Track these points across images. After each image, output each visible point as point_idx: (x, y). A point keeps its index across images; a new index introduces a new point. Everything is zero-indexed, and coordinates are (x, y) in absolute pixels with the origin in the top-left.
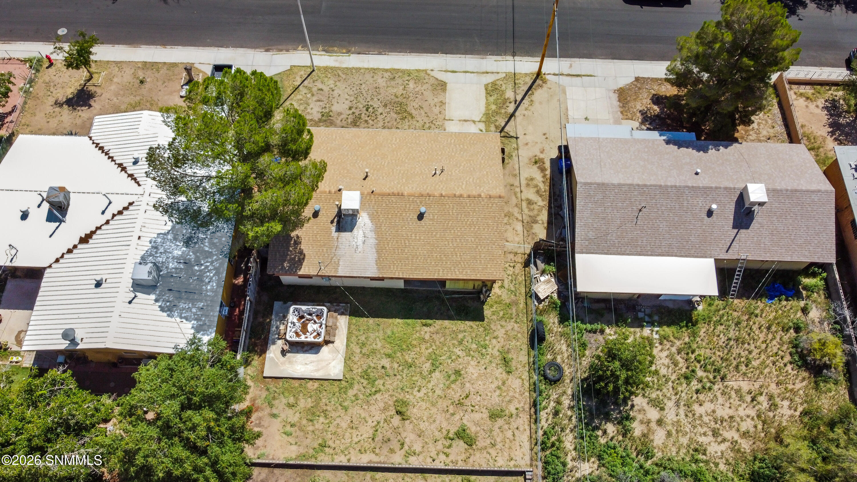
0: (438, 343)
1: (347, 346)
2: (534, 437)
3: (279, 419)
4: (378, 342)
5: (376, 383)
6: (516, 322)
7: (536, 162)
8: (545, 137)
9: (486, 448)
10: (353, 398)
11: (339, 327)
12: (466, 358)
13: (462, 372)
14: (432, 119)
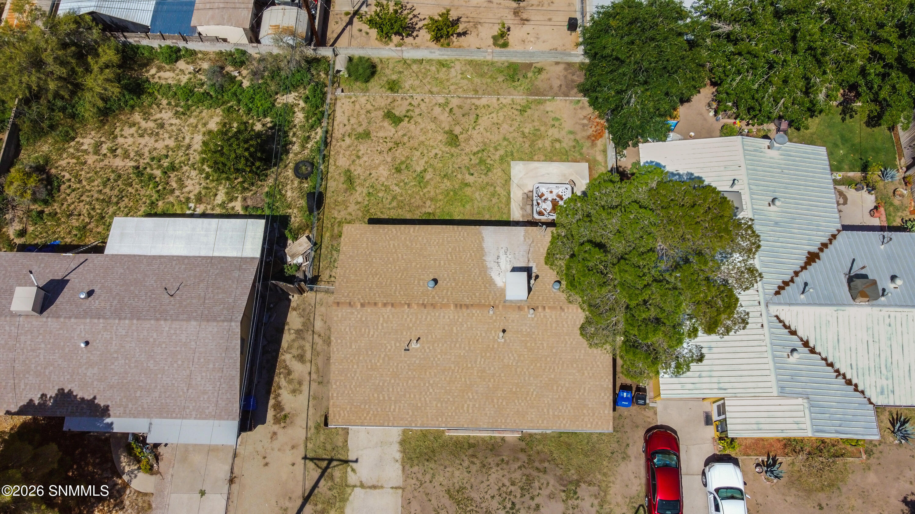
0: (418, 197)
2: (330, 120)
3: (566, 130)
5: (478, 161)
7: (285, 416)
8: (267, 460)
9: (375, 110)
10: (498, 147)
12: (390, 183)
13: (393, 171)
14: (420, 489)
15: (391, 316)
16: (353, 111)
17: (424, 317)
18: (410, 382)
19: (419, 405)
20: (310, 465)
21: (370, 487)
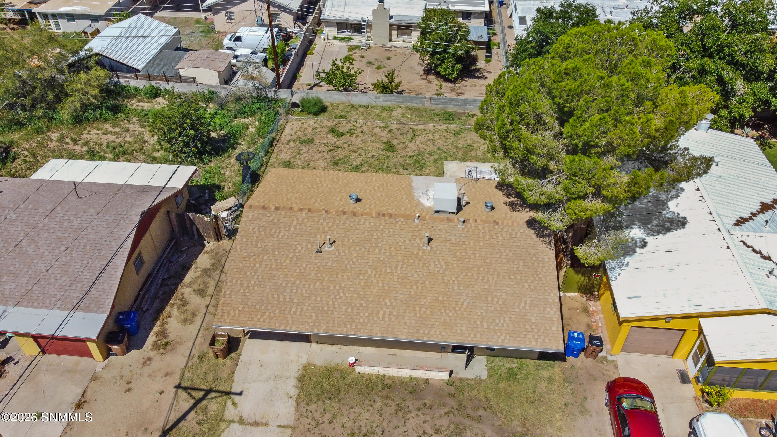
2: (279, 133)
5: (412, 161)
7: (167, 344)
9: (321, 128)
10: (433, 154)
15: (306, 220)
16: (301, 128)
17: (342, 222)
18: (318, 284)
19: (326, 309)
20: (183, 394)
21: (251, 424)
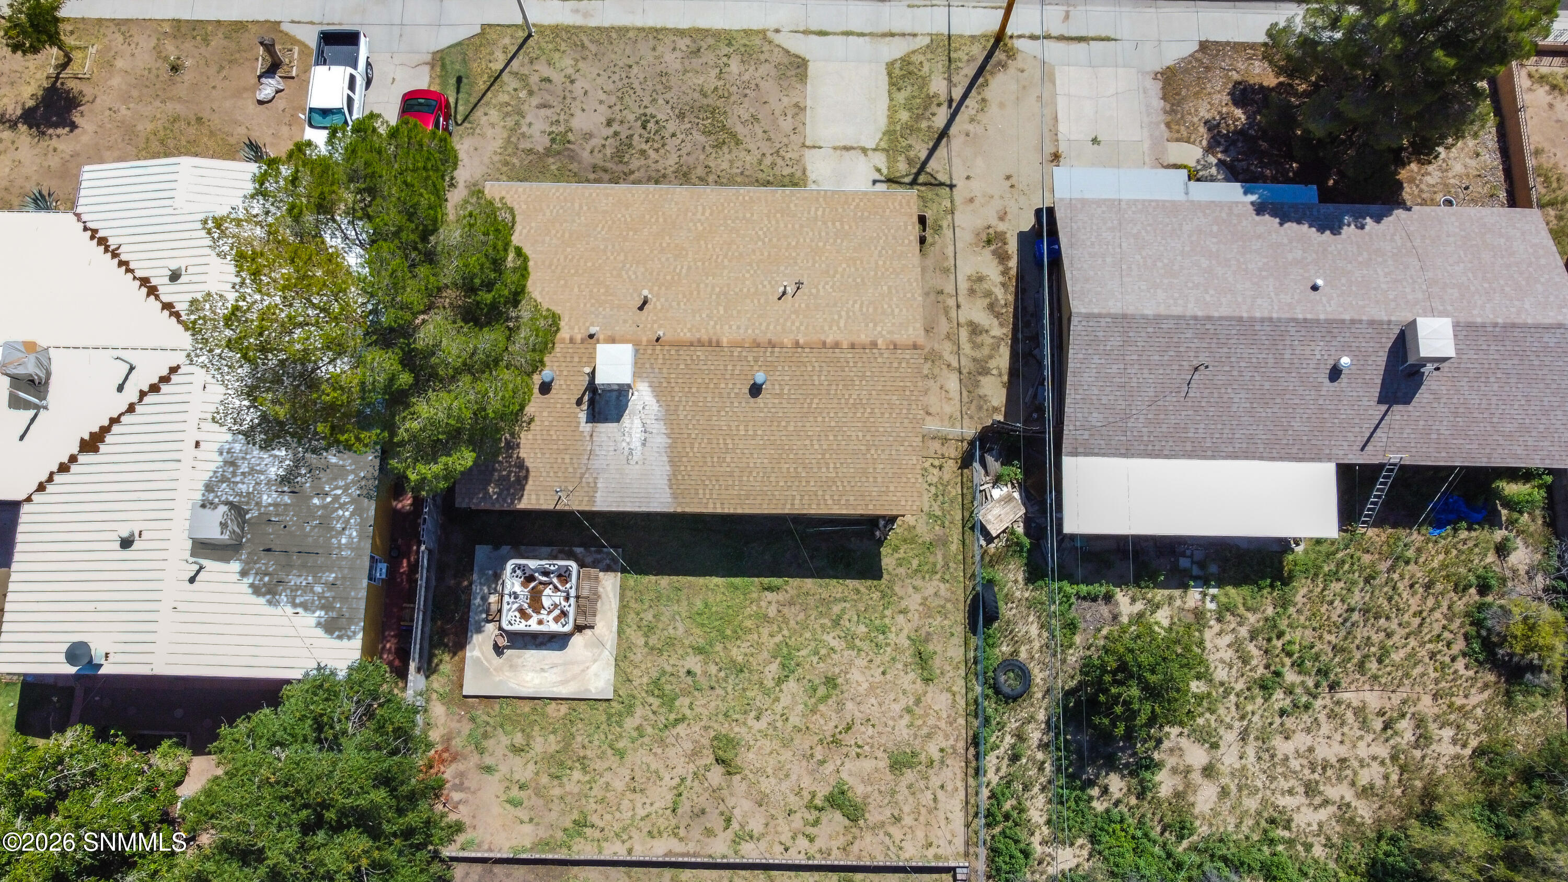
0: (792, 623)
1: (620, 632)
2: (972, 801)
3: (497, 776)
4: (679, 624)
5: (677, 703)
6: (943, 580)
7: (989, 242)
8: (1009, 183)
9: (883, 824)
10: (635, 734)
11: (603, 596)
12: (846, 653)
13: (840, 681)
14: (779, 146)
15: (826, 328)
16: (928, 824)
17: (771, 327)
18: (794, 243)
19: (779, 215)
20: (943, 177)
21: (852, 148)
